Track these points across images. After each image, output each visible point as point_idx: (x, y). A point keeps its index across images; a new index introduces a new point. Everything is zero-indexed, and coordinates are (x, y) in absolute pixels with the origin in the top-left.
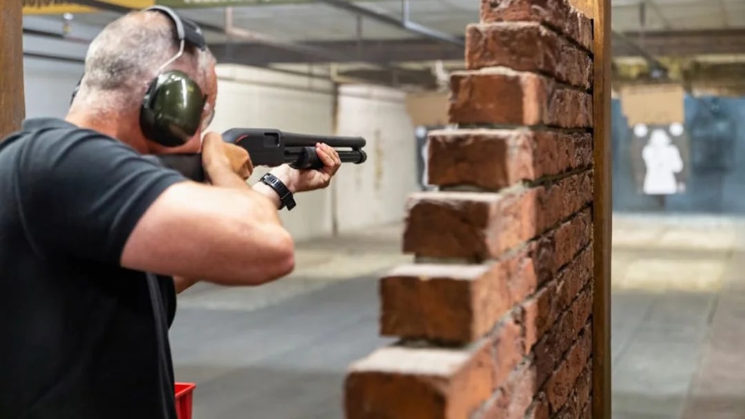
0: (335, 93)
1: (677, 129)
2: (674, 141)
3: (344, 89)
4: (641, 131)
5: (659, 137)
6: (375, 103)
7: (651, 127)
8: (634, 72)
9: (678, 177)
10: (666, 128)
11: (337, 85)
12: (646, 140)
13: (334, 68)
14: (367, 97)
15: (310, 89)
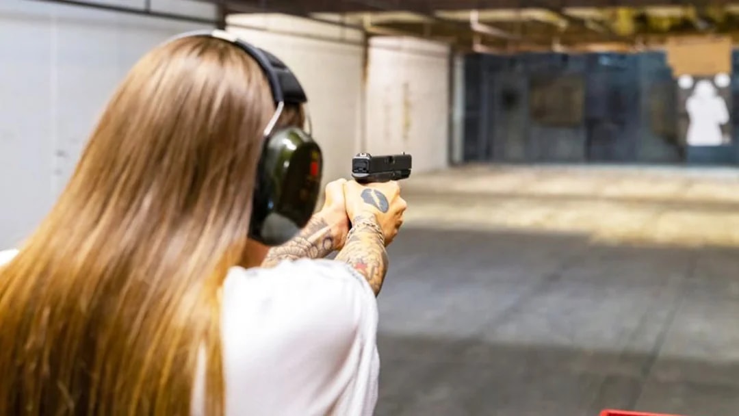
0: (366, 45)
1: (723, 80)
2: (720, 92)
3: (374, 41)
4: (685, 82)
5: (704, 88)
6: (404, 56)
7: (697, 79)
8: (666, 25)
9: (723, 128)
10: (711, 79)
11: (368, 36)
12: (690, 92)
13: (368, 19)
14: (398, 49)
15: (342, 41)
